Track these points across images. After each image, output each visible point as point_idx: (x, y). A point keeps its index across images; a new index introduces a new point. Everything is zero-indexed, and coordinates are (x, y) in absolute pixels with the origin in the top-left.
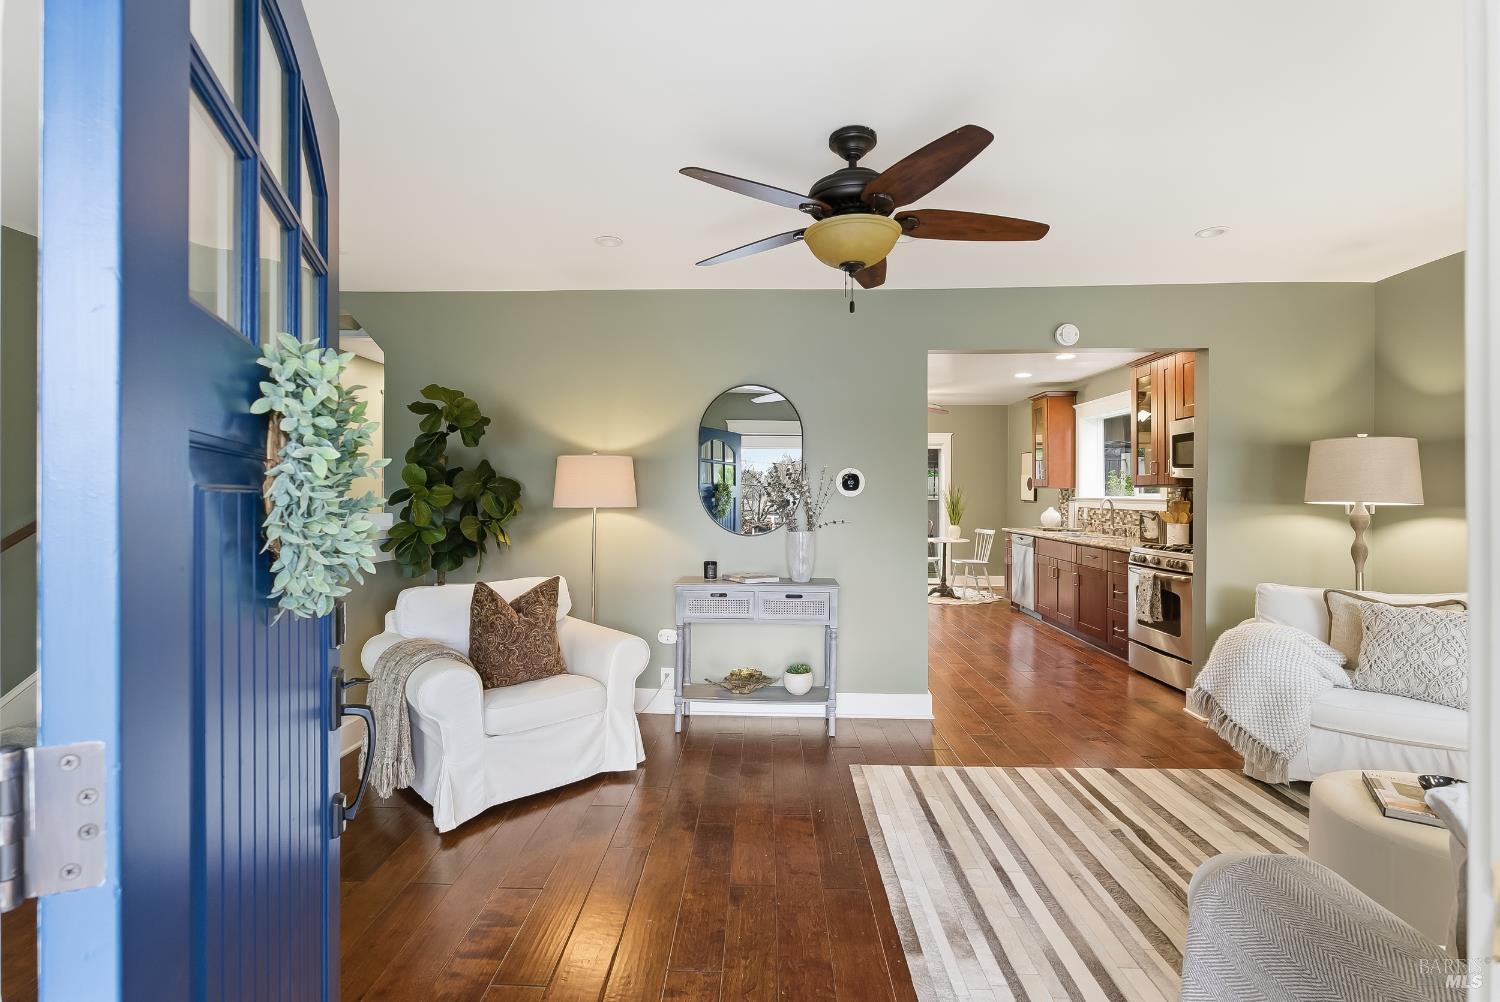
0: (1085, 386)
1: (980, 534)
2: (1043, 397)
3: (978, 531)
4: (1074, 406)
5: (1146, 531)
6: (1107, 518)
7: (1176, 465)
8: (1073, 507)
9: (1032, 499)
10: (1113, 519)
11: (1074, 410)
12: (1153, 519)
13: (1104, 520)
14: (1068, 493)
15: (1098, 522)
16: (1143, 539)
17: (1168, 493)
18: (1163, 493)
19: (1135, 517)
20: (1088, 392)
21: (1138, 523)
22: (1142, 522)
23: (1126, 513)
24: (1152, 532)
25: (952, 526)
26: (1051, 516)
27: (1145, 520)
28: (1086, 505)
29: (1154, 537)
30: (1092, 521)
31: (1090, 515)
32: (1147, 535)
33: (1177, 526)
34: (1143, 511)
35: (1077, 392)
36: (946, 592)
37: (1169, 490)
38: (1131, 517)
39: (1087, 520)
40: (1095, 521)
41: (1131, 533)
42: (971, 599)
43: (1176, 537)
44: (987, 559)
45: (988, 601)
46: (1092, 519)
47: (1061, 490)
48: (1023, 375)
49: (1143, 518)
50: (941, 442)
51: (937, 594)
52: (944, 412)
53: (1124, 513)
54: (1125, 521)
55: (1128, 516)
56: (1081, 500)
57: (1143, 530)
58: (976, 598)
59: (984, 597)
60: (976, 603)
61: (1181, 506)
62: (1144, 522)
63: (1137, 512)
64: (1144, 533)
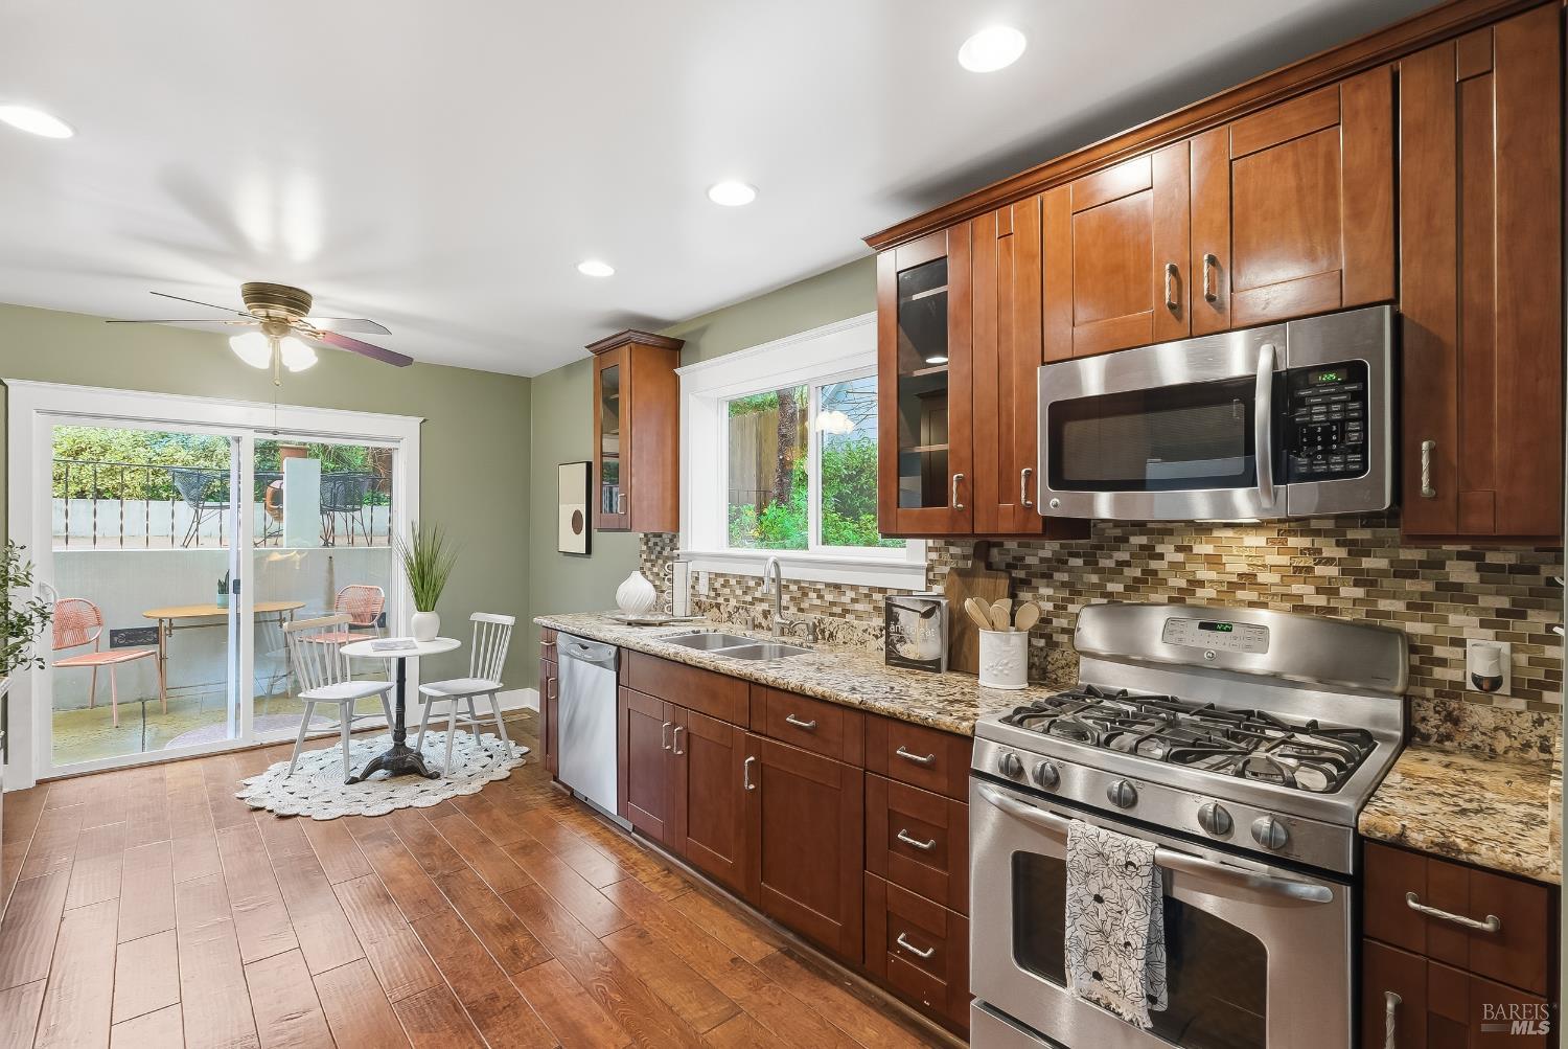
0: (702, 331)
1: (481, 624)
2: (618, 345)
3: (478, 617)
4: (677, 370)
5: (902, 640)
6: (757, 595)
8: (678, 571)
9: (585, 553)
11: (677, 378)
12: (926, 615)
13: (749, 599)
14: (662, 544)
15: (733, 602)
16: (894, 659)
17: (929, 549)
18: (914, 553)
20: (706, 342)
22: (891, 617)
23: (805, 588)
24: (923, 643)
25: (418, 615)
26: (637, 589)
27: (902, 615)
28: (704, 568)
29: (928, 657)
30: (721, 600)
31: (715, 590)
32: (907, 650)
33: (1013, 637)
34: (854, 587)
35: (683, 342)
36: (403, 765)
37: (930, 542)
38: (820, 597)
39: (708, 597)
40: (727, 600)
41: (823, 631)
42: (463, 774)
43: (1010, 665)
44: (498, 677)
45: (502, 773)
46: (718, 595)
47: (646, 535)
48: (596, 268)
49: (895, 609)
50: (397, 435)
51: (381, 773)
52: (401, 360)
53: (799, 588)
54: (805, 605)
55: (813, 595)
56: (692, 557)
57: (895, 637)
58: (475, 767)
59: (491, 756)
60: (476, 786)
61: (981, 582)
62: (896, 620)
63: (837, 587)
64: (898, 646)
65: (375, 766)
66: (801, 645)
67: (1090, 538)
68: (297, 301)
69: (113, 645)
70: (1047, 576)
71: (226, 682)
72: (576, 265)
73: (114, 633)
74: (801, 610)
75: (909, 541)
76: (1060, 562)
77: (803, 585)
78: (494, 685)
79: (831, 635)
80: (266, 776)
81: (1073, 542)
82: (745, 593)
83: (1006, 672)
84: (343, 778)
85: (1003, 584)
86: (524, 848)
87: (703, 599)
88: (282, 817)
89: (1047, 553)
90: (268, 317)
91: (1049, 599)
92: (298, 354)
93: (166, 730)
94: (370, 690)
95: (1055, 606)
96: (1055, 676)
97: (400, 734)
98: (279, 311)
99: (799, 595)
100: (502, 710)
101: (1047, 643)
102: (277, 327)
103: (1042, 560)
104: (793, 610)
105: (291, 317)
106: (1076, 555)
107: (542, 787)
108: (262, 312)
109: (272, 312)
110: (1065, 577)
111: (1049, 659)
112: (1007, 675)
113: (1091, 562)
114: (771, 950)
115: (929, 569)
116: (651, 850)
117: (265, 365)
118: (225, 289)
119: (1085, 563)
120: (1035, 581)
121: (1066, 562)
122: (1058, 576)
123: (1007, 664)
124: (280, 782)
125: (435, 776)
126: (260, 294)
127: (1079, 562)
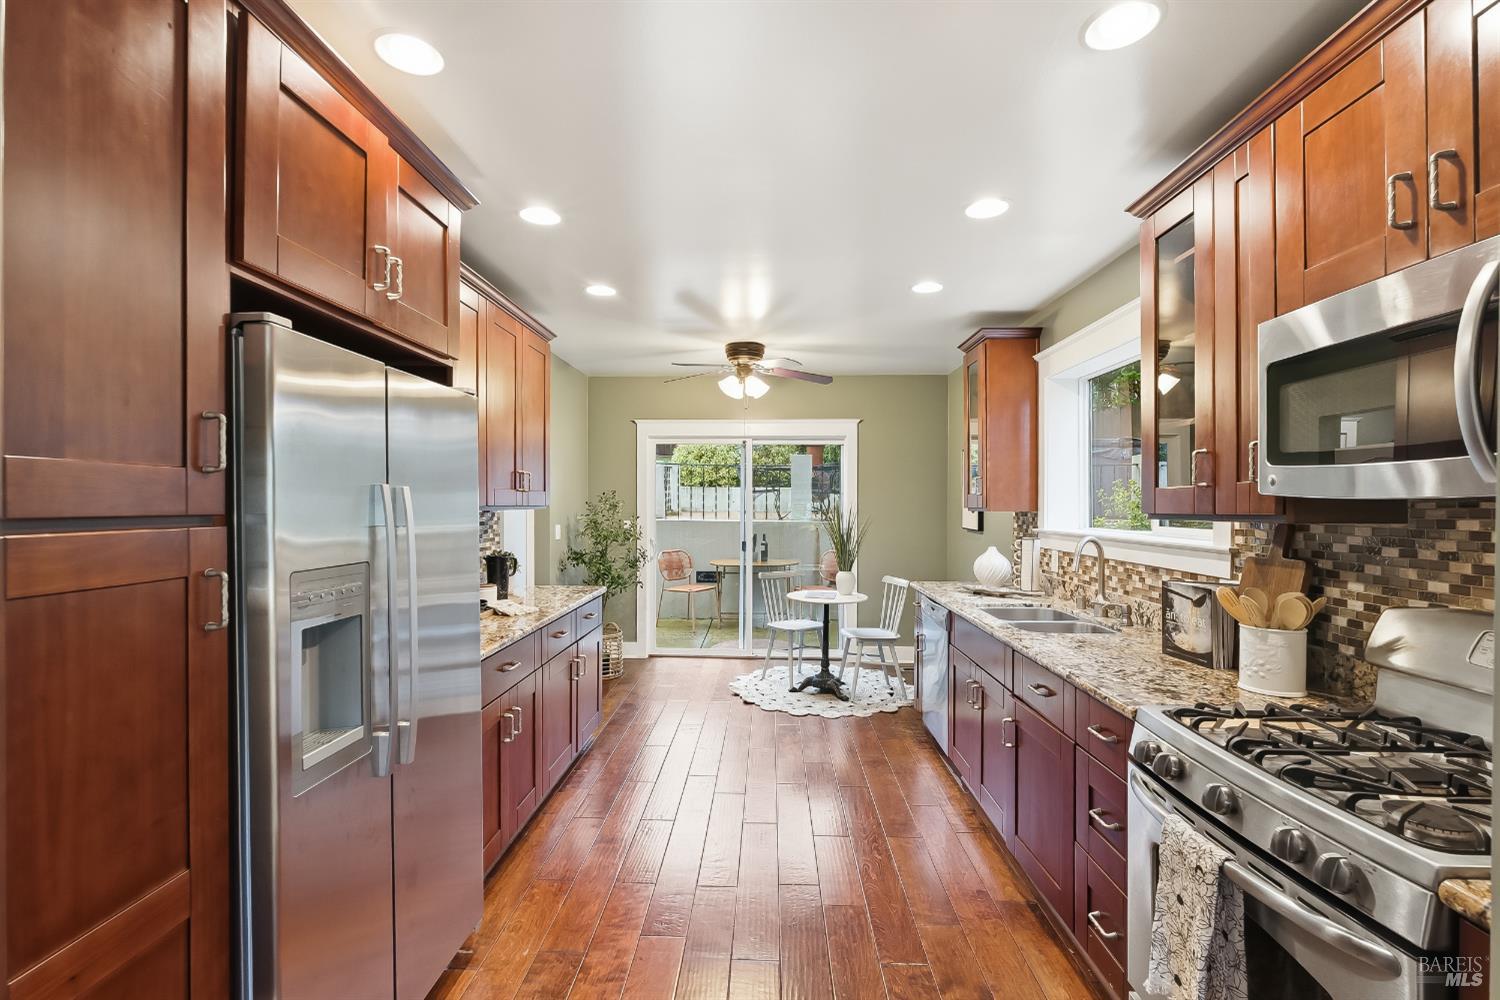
0: (1054, 316)
1: (890, 585)
2: (977, 343)
3: (888, 579)
4: (1036, 357)
5: (1176, 628)
6: (1094, 575)
7: (1277, 455)
8: (1030, 549)
9: (976, 528)
10: (1103, 581)
11: (1035, 364)
12: (1198, 603)
13: (1087, 578)
14: (1027, 521)
15: (1075, 581)
16: (1170, 648)
17: (1235, 533)
18: (1219, 536)
19: (1149, 581)
20: (1059, 325)
21: (1156, 595)
22: (1167, 604)
23: (1129, 570)
24: (1195, 634)
25: (840, 573)
26: (992, 562)
27: (1177, 600)
28: (1056, 546)
29: (1201, 650)
30: (1067, 578)
31: (1063, 568)
32: (1183, 640)
33: (1271, 635)
34: (1169, 571)
35: (1041, 329)
36: (827, 686)
37: (1237, 525)
38: (1142, 580)
39: (1058, 574)
40: (1071, 579)
41: (1142, 616)
42: (864, 702)
43: (1268, 667)
44: (896, 628)
45: (892, 708)
46: (1065, 573)
47: (1016, 514)
48: (927, 287)
49: (1171, 595)
50: (842, 434)
51: (811, 689)
52: (826, 379)
53: (1126, 570)
54: (1129, 588)
55: (1136, 578)
56: (1047, 535)
57: (1171, 625)
58: (876, 699)
59: (892, 695)
60: (869, 712)
61: (1277, 571)
62: (1172, 607)
63: (1155, 570)
64: (1173, 634)
65: (808, 682)
66: (1112, 628)
67: (1405, 522)
68: (755, 350)
69: (698, 581)
70: (1359, 571)
71: (738, 614)
72: (910, 287)
73: (698, 573)
74: (1126, 593)
75: (1216, 524)
76: (1369, 553)
77: (1128, 567)
78: (892, 634)
79: (1148, 621)
80: (751, 676)
81: (1387, 526)
82: (1084, 573)
83: (1262, 674)
84: (789, 688)
85: (1299, 574)
86: (875, 762)
87: (1055, 576)
88: (746, 703)
89: (1357, 541)
90: (739, 365)
91: (1359, 597)
92: (756, 387)
93: (716, 639)
94: (809, 627)
95: (1367, 607)
96: (1362, 694)
97: (825, 662)
98: (743, 360)
99: (1124, 577)
100: (900, 662)
101: (1356, 650)
102: (744, 371)
103: (1353, 549)
104: (1120, 592)
105: (751, 362)
106: (1392, 544)
107: (916, 725)
108: (736, 362)
109: (741, 361)
110: (1377, 571)
111: (1357, 672)
112: (1263, 677)
113: (1409, 553)
114: (1020, 899)
115: (1234, 554)
116: (970, 793)
117: (741, 396)
118: (715, 350)
119: (1402, 555)
120: (1343, 575)
121: (1379, 552)
122: (1372, 570)
123: (1262, 665)
124: (756, 681)
125: (846, 699)
126: (735, 350)
127: (1392, 553)
